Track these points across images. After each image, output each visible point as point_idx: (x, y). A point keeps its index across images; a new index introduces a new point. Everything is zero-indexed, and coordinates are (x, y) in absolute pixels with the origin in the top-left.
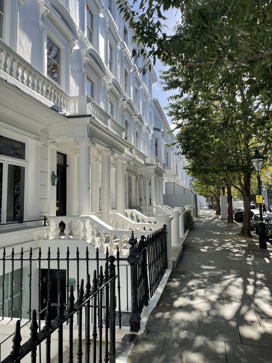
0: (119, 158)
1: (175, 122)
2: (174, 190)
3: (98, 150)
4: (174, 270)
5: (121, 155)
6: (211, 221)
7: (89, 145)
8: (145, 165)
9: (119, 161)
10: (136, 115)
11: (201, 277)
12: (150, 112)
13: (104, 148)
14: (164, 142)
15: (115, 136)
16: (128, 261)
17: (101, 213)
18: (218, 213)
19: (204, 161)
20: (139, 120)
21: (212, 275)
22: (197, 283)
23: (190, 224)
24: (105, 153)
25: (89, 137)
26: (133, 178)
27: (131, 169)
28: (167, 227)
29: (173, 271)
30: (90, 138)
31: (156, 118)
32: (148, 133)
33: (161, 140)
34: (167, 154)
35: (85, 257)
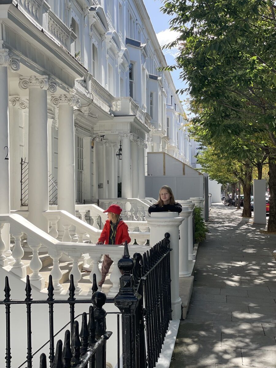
0: (63, 98)
1: (179, 26)
2: (164, 167)
3: (22, 78)
4: (184, 322)
5: (68, 92)
6: (236, 228)
7: (6, 65)
8: (111, 114)
9: (64, 103)
10: (92, 9)
11: (237, 335)
12: (120, 6)
13: (33, 73)
14: (146, 71)
15: (57, 49)
16: (118, 304)
17: (27, 211)
18: (247, 214)
19: (232, 109)
20: (99, 21)
21: (255, 329)
22: (232, 347)
23: (200, 233)
24: (36, 86)
25: (7, 47)
26: (87, 141)
27: (83, 122)
28: (173, 239)
29: (182, 324)
30: (7, 50)
31: (131, 18)
32: (116, 51)
33: (142, 65)
34: (151, 95)
35: (24, 298)
